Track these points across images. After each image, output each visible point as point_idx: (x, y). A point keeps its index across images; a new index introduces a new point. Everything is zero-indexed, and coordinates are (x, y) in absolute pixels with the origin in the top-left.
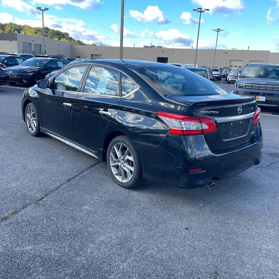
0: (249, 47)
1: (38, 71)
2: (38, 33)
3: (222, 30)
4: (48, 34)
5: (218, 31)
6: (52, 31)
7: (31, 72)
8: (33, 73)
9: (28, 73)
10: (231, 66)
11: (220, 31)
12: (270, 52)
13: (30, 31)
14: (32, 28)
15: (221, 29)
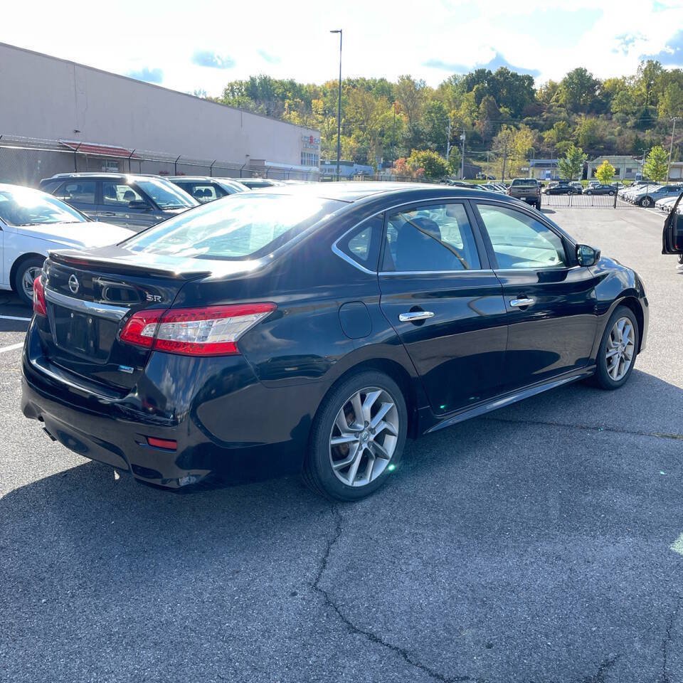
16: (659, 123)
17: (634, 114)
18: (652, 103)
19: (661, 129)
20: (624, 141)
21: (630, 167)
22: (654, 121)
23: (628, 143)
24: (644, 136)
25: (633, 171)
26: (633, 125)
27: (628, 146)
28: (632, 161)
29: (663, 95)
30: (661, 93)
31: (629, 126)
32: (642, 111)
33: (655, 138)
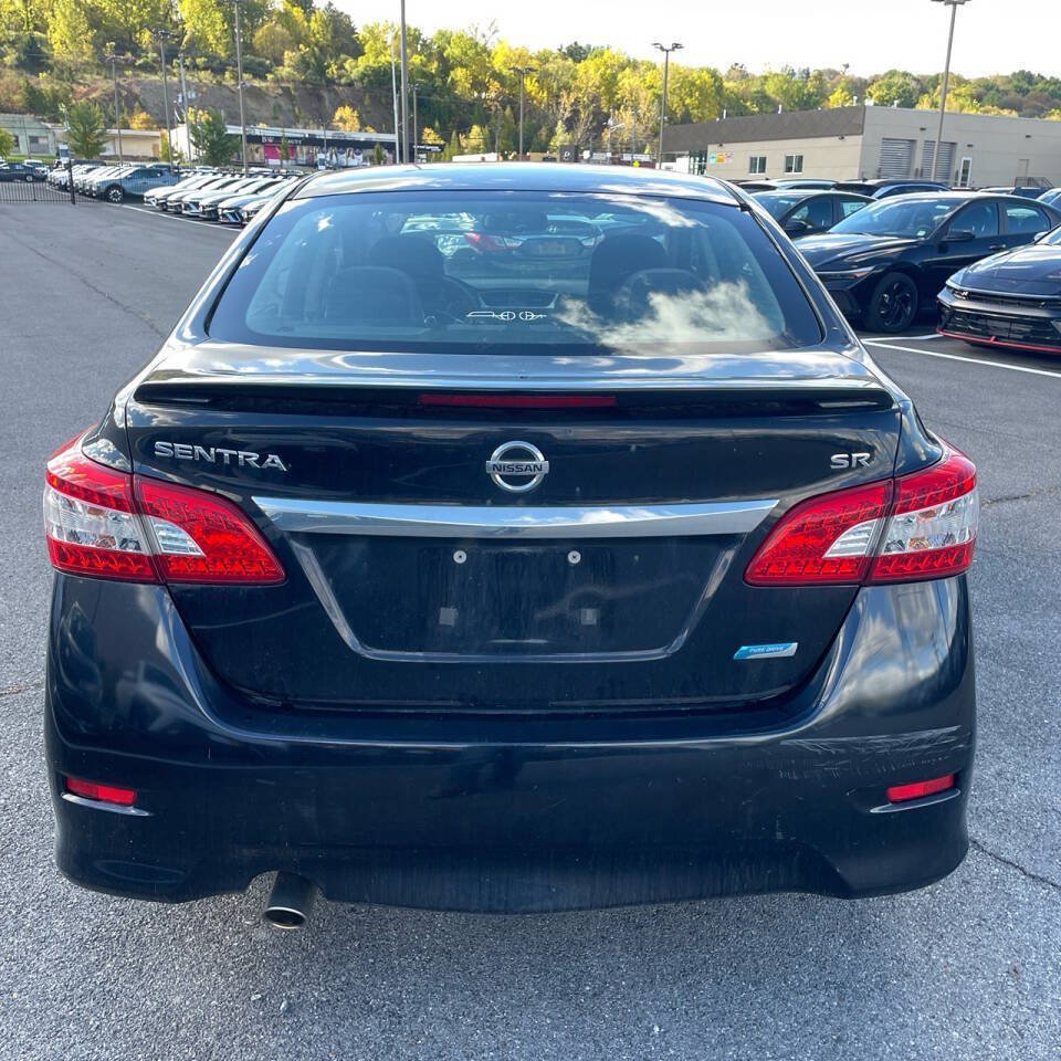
1: (899, 257)
2: (985, 98)
4: (1026, 98)
6: (1047, 82)
7: (862, 265)
8: (870, 268)
9: (850, 266)
13: (956, 92)
14: (967, 82)
16: (57, 62)
17: (13, 44)
18: (36, 28)
19: (62, 72)
20: (7, 88)
21: (34, 133)
22: (48, 58)
23: (14, 93)
24: (38, 83)
25: (41, 141)
26: (16, 63)
27: (16, 98)
28: (36, 125)
29: (53, 16)
30: (50, 13)
31: (9, 64)
32: (25, 40)
33: (57, 88)
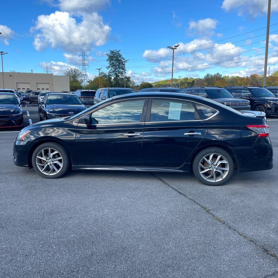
0: (32, 70)
3: (6, 53)
5: (2, 54)
10: (18, 89)
11: (4, 54)
12: (53, 75)
15: (4, 53)
